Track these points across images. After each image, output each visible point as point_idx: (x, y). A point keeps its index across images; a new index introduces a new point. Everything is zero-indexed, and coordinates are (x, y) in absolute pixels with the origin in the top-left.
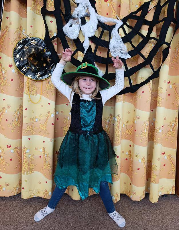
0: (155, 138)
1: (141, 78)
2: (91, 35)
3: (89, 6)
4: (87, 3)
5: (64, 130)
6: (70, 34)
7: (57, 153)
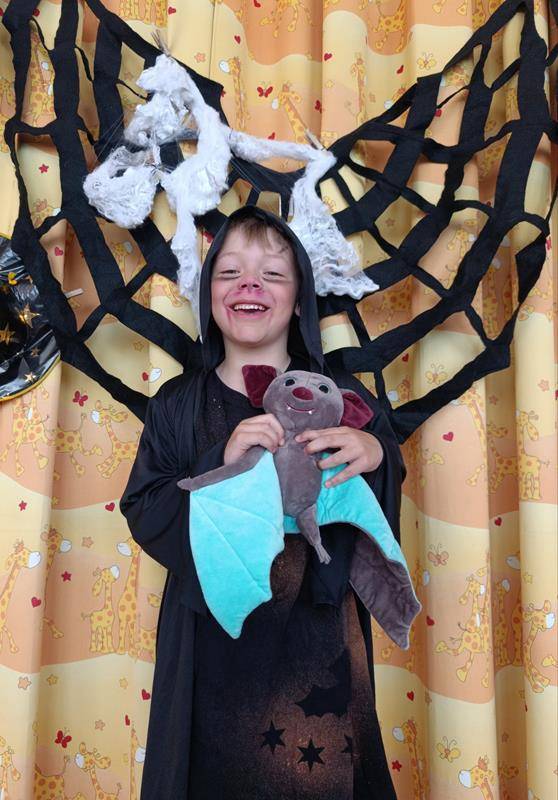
0: (526, 655)
1: (435, 376)
2: (203, 207)
3: (193, 101)
4: (184, 90)
5: (94, 629)
6: (113, 207)
7: (63, 740)
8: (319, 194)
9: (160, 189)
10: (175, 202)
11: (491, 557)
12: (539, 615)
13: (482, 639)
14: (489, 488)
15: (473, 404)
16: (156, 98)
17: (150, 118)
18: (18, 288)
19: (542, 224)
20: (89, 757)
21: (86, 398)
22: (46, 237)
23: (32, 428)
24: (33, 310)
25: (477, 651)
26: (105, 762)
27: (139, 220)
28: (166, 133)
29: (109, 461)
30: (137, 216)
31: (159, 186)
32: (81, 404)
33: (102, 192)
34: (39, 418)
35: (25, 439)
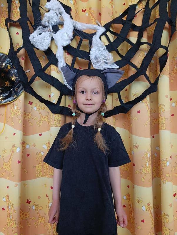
0: (161, 174)
1: (135, 94)
2: (66, 43)
3: (62, 12)
4: (59, 9)
5: (37, 170)
6: (38, 44)
7: (29, 202)
8: (101, 40)
9: (53, 39)
10: (57, 43)
11: (151, 147)
12: (165, 162)
13: (149, 169)
14: (151, 127)
15: (146, 102)
16: (51, 11)
17: (49, 17)
18: (11, 70)
19: (166, 49)
20: (36, 207)
21: (32, 103)
22: (19, 54)
23: (16, 112)
24: (15, 76)
25: (147, 173)
26: (41, 208)
27: (46, 48)
28: (54, 22)
29: (40, 121)
30: (46, 47)
31: (52, 38)
32: (31, 105)
33: (35, 40)
34: (18, 109)
35: (14, 115)
